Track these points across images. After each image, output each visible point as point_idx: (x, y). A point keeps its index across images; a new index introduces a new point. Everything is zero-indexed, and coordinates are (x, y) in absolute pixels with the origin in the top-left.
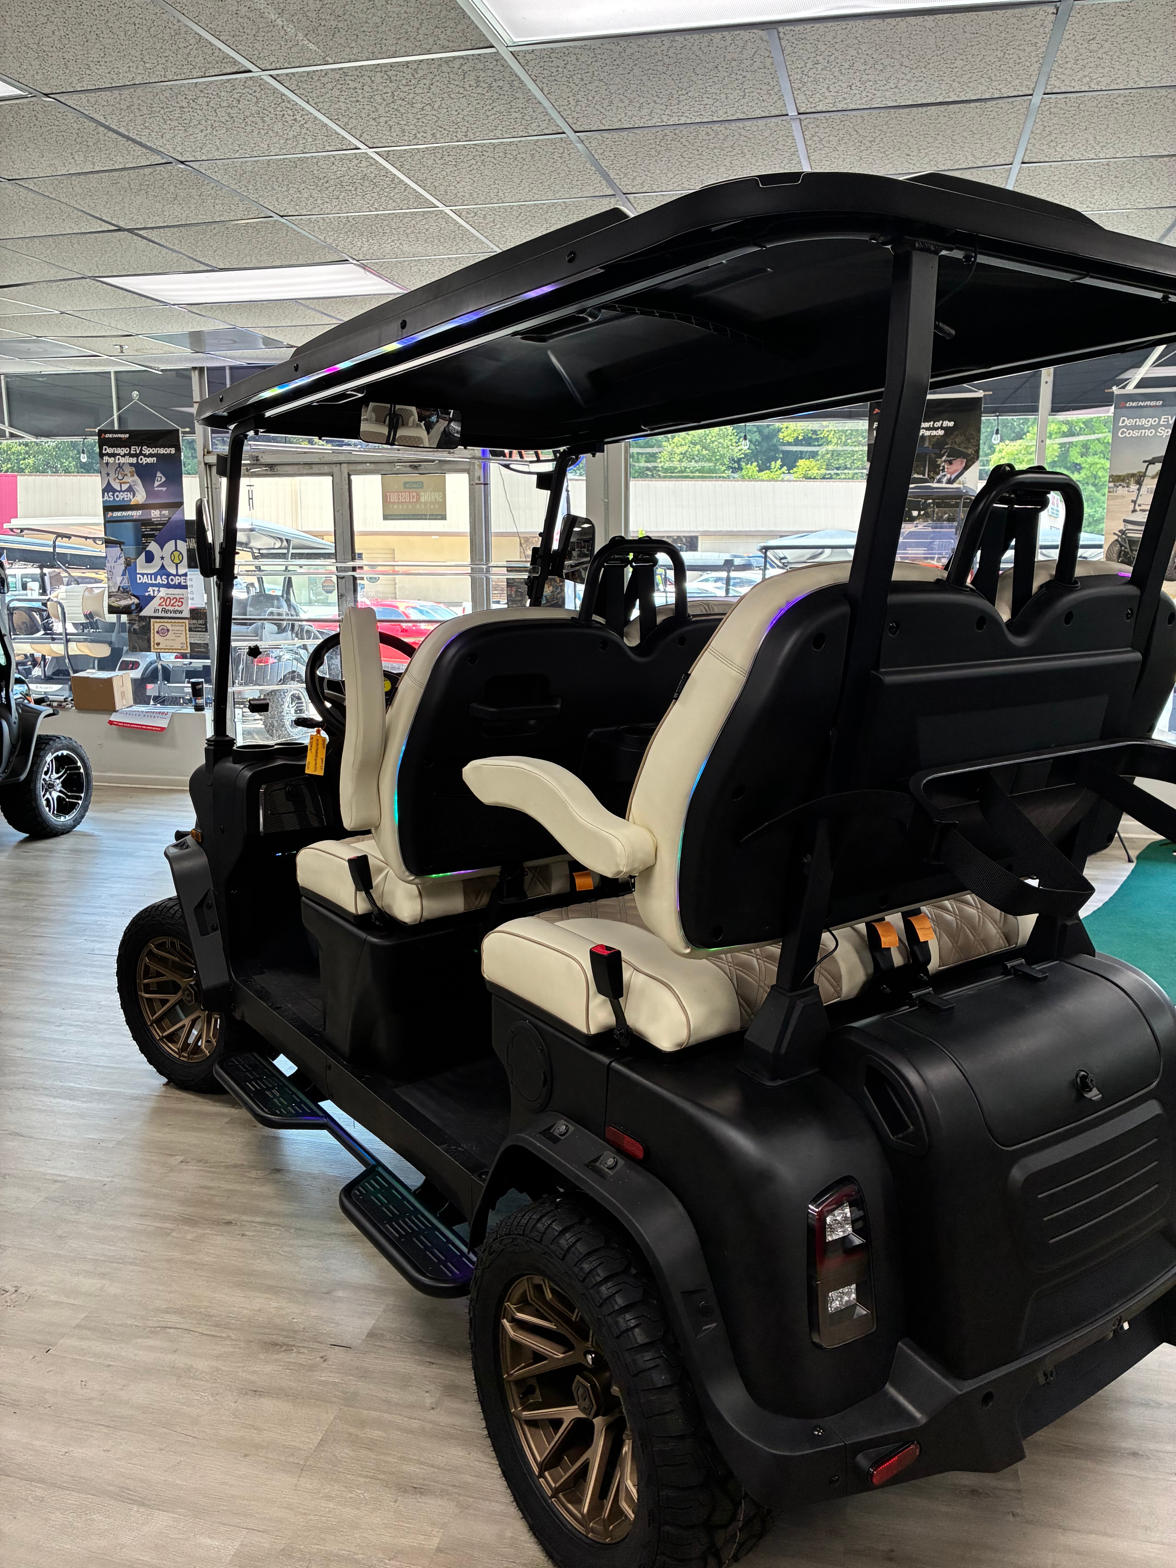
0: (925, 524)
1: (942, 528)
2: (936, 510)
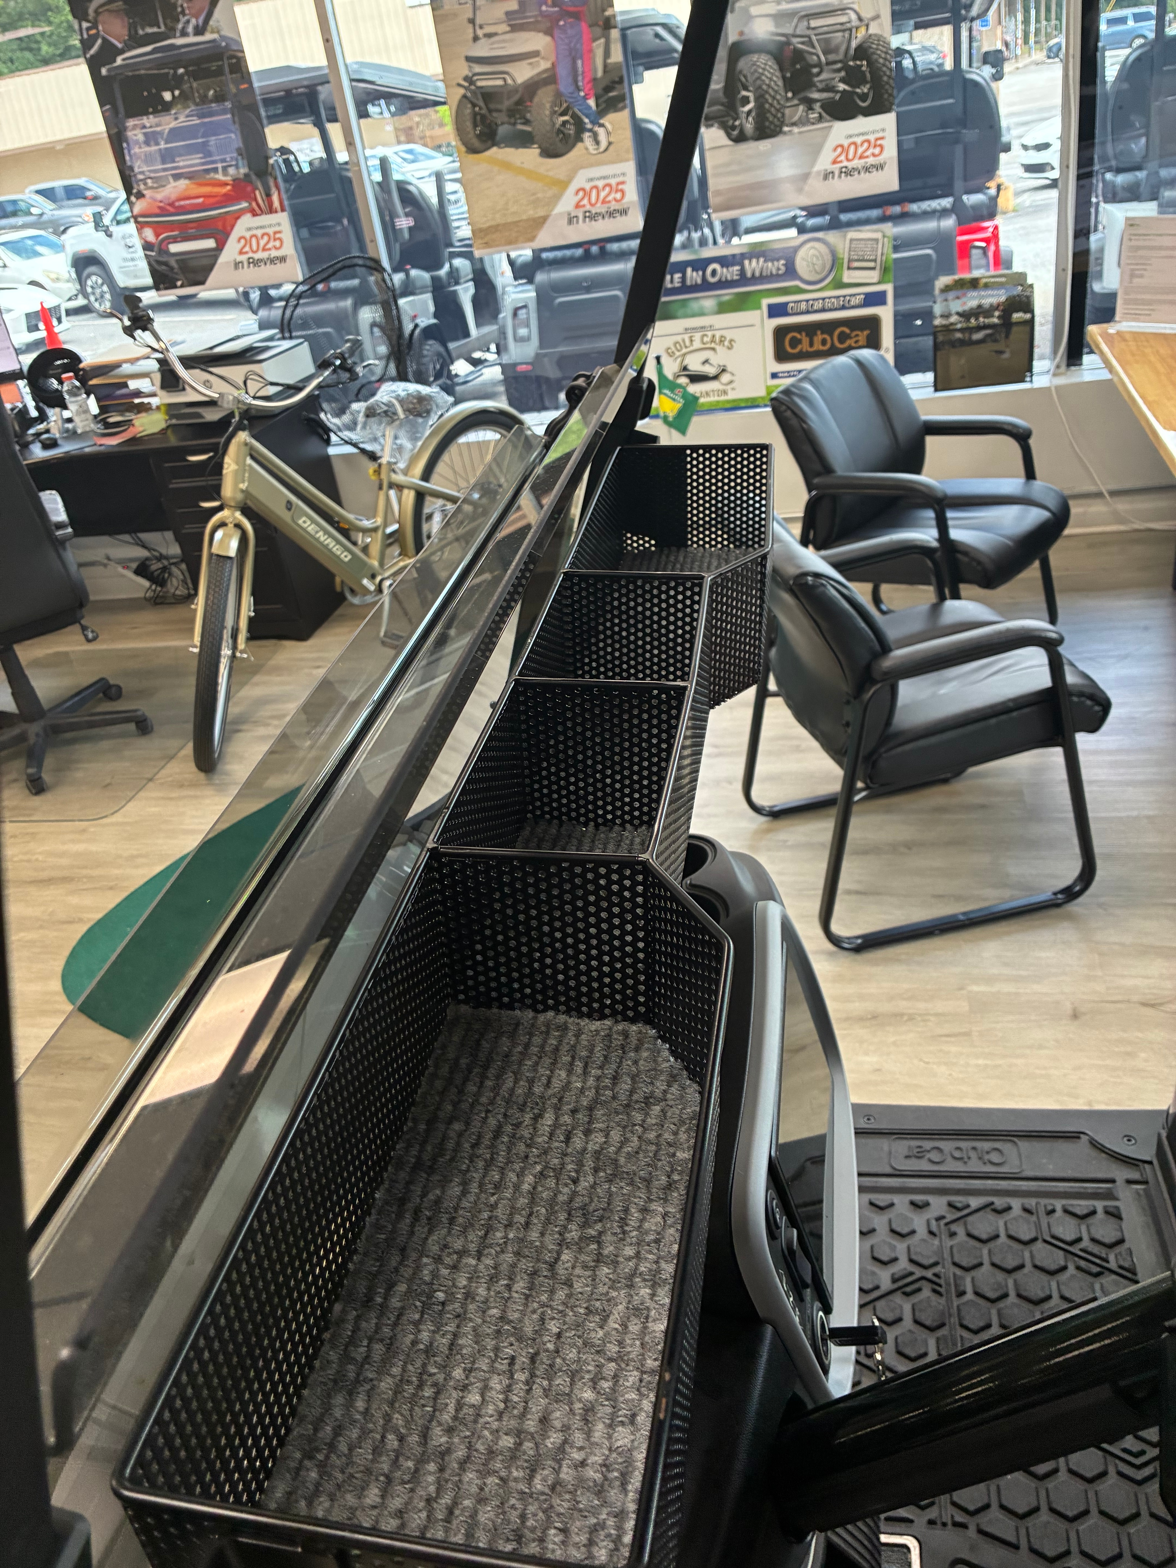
0: (187, 111)
1: (211, 114)
2: (195, 85)
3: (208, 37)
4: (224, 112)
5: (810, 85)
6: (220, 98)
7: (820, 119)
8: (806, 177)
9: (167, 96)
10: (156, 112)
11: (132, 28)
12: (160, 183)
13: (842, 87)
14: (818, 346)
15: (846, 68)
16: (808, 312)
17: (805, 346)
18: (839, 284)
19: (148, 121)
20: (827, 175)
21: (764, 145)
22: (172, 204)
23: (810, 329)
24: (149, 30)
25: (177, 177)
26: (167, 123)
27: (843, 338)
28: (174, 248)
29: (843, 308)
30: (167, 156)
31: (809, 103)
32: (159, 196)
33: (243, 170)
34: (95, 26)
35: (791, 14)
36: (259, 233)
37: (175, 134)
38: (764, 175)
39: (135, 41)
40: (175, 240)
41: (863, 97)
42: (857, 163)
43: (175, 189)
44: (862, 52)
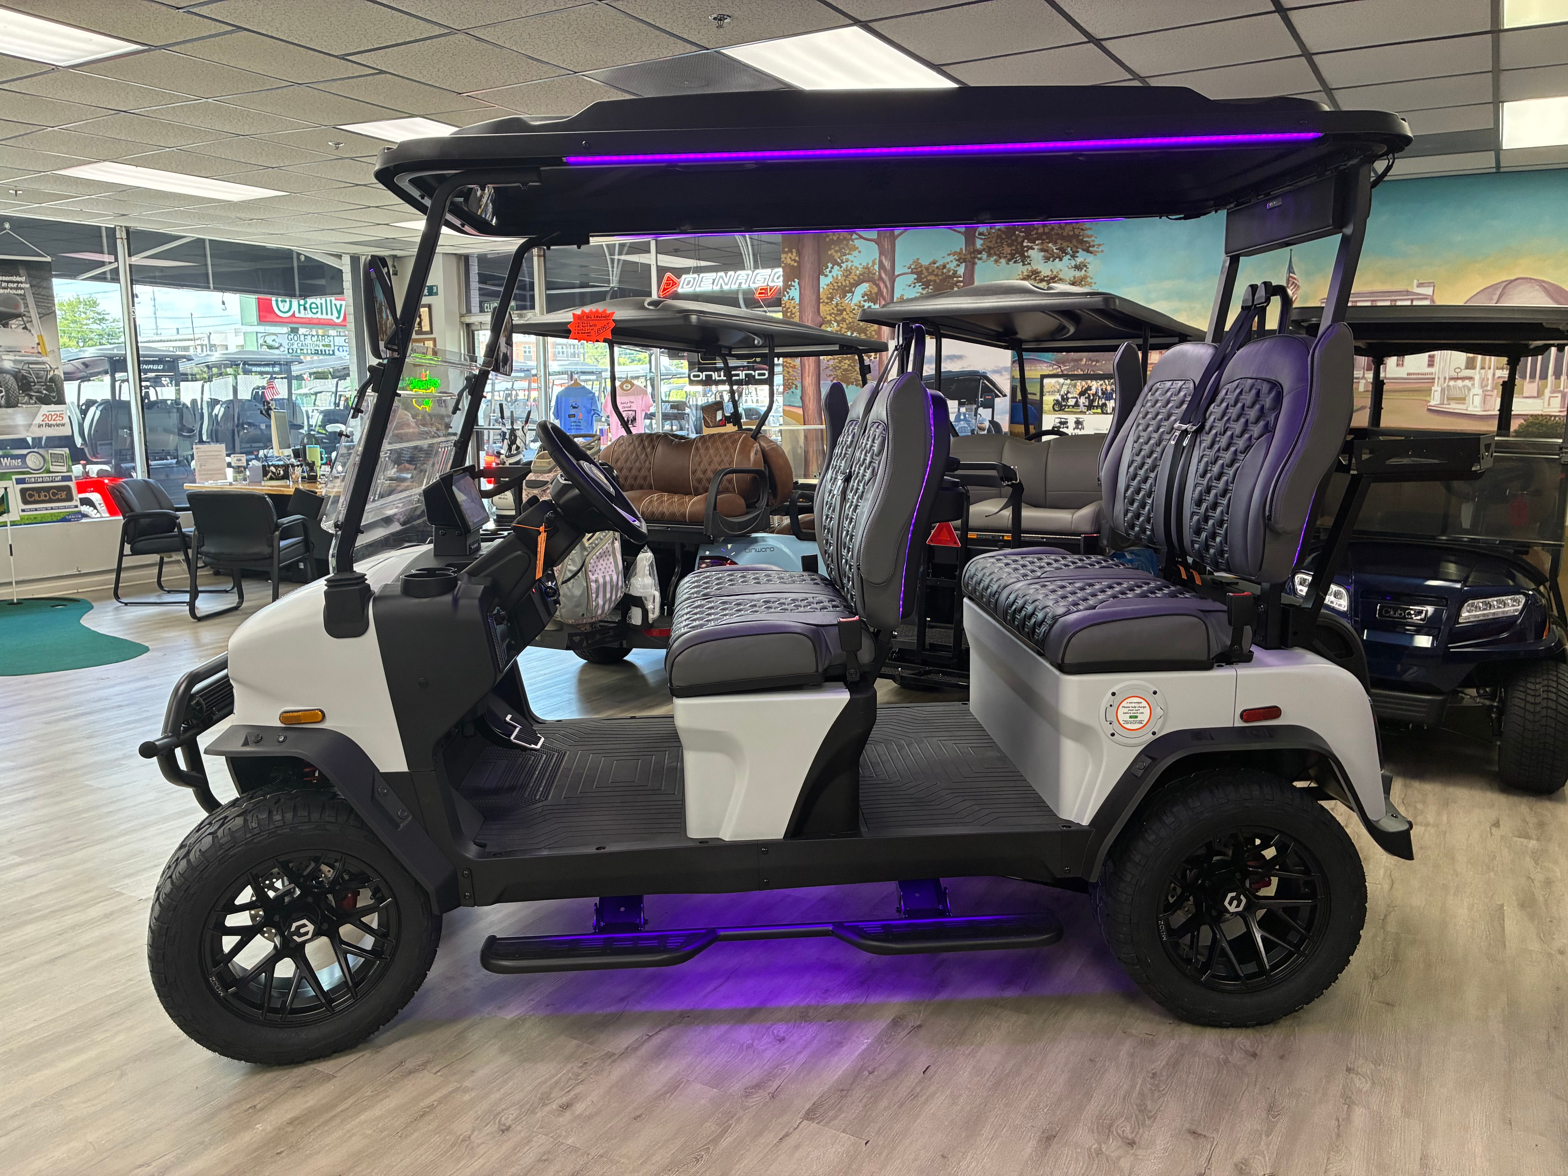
5: (31, 390)
7: (36, 403)
8: (30, 425)
13: (44, 392)
14: (42, 498)
15: (46, 385)
16: (35, 483)
17: (36, 497)
18: (49, 472)
20: (40, 426)
21: (10, 410)
23: (39, 490)
27: (54, 494)
29: (52, 481)
31: (31, 397)
35: (21, 361)
38: (11, 423)
41: (54, 397)
42: (52, 422)
44: (52, 380)
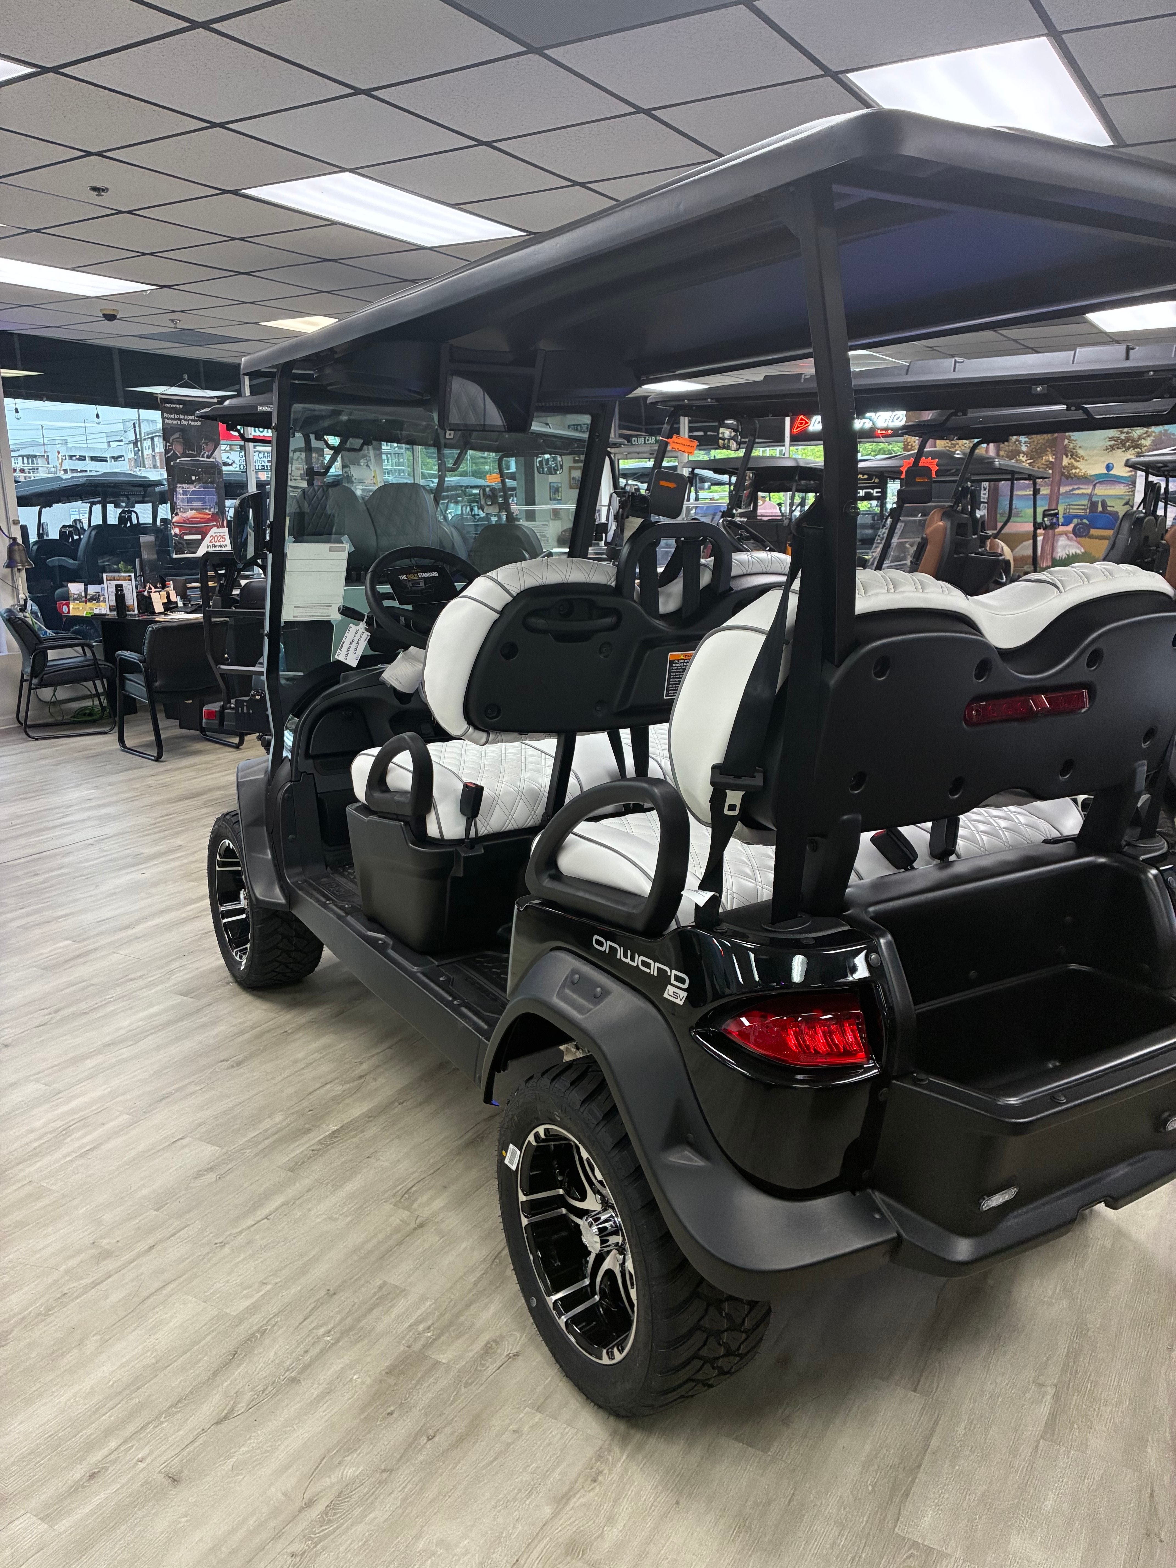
3: (211, 460)
4: (213, 488)
6: (212, 483)
9: (193, 478)
10: (188, 483)
11: (184, 450)
12: (185, 511)
19: (185, 486)
22: (188, 520)
24: (190, 452)
25: (192, 509)
26: (192, 488)
28: (186, 537)
30: (189, 501)
32: (184, 516)
33: (216, 510)
34: (171, 446)
36: (218, 535)
37: (194, 493)
39: (184, 455)
40: (187, 534)
43: (190, 514)
